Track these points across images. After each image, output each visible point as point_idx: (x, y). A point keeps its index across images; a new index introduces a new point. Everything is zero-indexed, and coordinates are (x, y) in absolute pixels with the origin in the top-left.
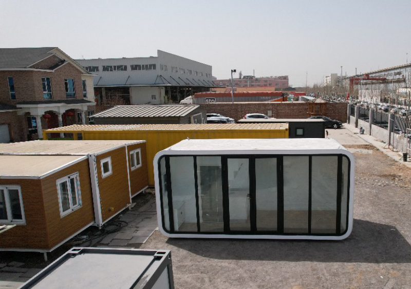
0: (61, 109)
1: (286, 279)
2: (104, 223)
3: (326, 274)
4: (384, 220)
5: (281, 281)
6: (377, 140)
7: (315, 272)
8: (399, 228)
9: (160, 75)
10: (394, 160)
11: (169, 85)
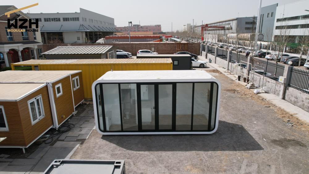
0: (20, 47)
1: (181, 161)
2: (59, 126)
3: (206, 157)
4: (233, 120)
5: (179, 163)
6: (220, 67)
7: (198, 156)
8: (243, 125)
9: (82, 24)
10: (232, 80)
11: (88, 31)
